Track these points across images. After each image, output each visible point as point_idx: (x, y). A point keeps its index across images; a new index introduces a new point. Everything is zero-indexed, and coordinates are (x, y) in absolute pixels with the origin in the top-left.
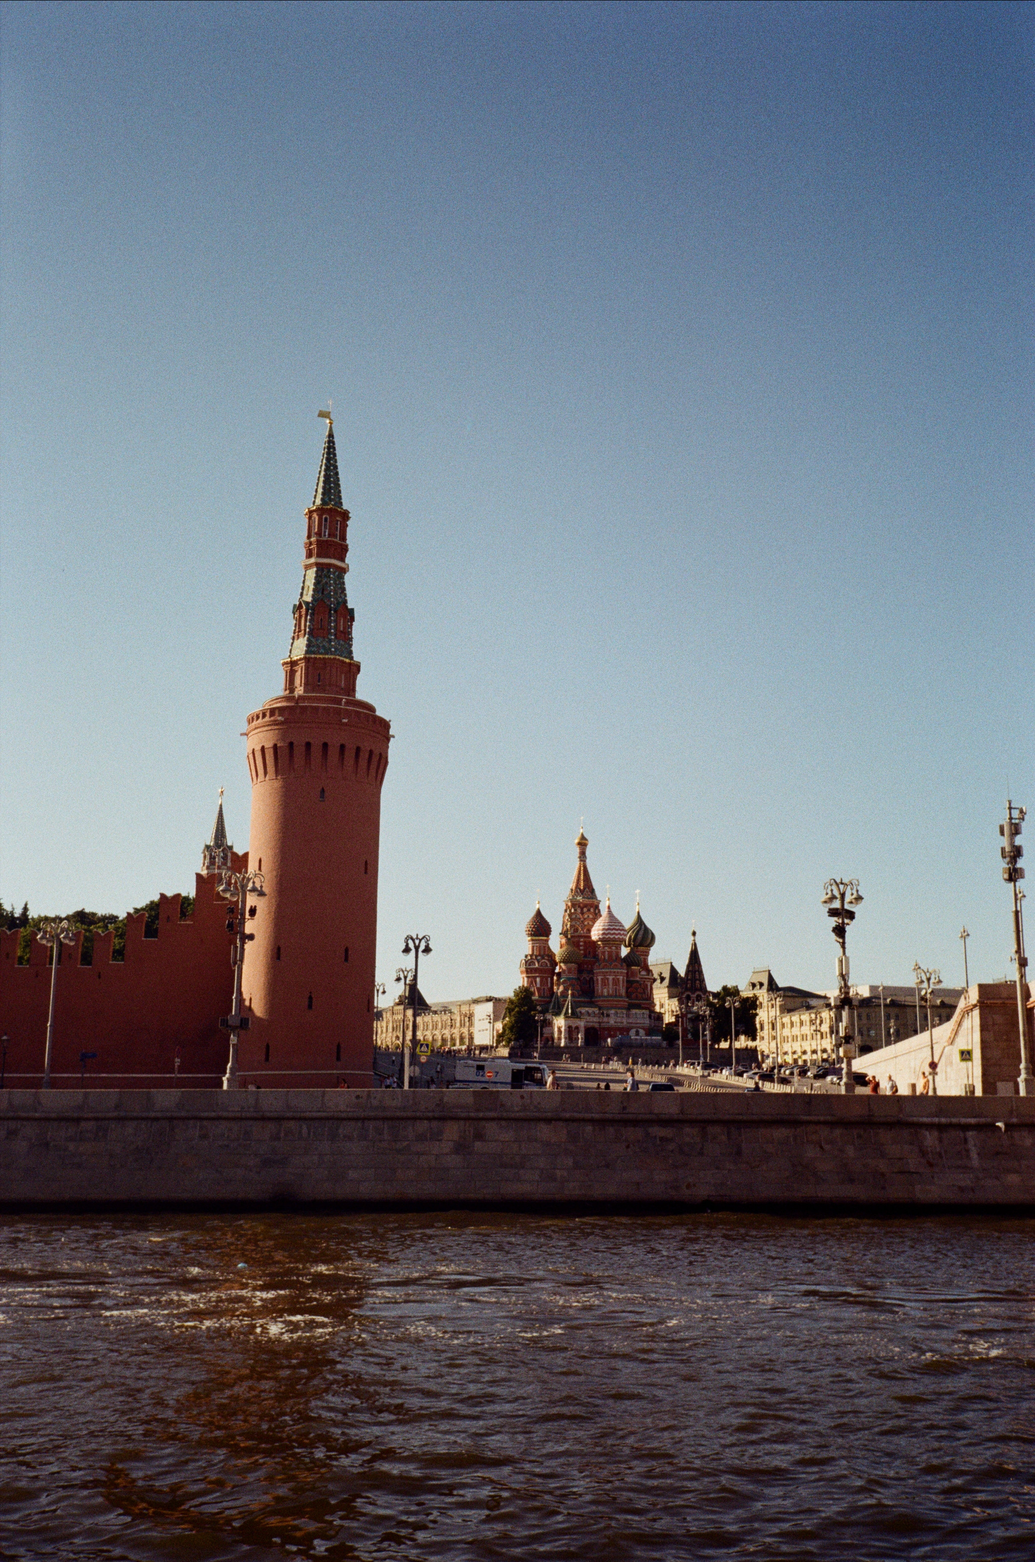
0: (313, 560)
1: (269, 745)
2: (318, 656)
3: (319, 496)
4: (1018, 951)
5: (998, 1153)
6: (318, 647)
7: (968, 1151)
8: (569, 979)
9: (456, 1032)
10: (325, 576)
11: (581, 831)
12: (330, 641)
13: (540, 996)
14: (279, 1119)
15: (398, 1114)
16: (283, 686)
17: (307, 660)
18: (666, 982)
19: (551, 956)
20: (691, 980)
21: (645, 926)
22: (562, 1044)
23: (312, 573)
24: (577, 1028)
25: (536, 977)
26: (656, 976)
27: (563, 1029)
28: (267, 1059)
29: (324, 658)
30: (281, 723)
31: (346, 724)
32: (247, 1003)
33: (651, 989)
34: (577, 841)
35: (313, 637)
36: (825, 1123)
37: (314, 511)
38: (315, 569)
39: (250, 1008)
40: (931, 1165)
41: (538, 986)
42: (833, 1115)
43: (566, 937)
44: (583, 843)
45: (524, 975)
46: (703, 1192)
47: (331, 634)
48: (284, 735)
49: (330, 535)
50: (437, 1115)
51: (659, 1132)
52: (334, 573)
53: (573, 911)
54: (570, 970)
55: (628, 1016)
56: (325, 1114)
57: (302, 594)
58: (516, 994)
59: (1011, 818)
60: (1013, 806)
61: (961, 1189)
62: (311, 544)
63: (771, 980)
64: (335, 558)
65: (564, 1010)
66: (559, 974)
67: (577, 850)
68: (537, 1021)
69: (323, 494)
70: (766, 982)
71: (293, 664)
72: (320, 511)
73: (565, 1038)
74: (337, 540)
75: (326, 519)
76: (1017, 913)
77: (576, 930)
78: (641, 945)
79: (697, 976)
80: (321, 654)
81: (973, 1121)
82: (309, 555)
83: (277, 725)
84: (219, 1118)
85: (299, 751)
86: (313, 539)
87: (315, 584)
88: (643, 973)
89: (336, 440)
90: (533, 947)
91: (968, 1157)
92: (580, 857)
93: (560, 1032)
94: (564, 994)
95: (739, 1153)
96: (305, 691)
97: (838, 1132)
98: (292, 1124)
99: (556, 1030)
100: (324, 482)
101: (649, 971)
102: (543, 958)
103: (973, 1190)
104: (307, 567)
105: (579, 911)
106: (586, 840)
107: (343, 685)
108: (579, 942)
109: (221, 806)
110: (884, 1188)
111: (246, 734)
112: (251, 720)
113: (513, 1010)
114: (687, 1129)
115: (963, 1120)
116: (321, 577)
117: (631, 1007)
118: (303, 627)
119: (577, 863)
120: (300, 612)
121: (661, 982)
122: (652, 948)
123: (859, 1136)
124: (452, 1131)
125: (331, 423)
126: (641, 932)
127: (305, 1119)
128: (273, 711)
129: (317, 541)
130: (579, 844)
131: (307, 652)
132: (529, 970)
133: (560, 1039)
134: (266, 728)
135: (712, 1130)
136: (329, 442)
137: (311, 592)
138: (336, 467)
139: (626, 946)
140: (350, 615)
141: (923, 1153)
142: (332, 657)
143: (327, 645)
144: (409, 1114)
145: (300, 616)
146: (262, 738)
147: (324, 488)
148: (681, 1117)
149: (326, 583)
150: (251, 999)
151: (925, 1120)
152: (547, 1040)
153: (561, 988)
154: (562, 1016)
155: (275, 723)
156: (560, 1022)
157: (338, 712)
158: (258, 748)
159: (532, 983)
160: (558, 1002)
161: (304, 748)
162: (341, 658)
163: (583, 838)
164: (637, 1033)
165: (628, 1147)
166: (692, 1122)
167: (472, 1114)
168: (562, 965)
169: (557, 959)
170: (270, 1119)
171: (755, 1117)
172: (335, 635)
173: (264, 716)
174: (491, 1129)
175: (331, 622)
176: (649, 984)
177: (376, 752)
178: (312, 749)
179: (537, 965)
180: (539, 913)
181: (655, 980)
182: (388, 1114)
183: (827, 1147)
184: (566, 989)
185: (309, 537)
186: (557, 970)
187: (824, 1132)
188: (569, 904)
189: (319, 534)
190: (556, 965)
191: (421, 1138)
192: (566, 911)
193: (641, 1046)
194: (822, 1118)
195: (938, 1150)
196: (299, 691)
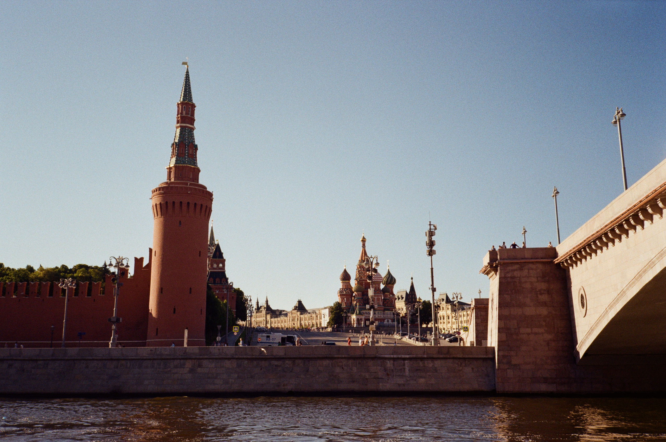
0: (179, 125)
1: (158, 203)
2: (180, 165)
3: (182, 98)
4: (432, 285)
5: (417, 370)
6: (180, 161)
7: (404, 369)
8: (358, 298)
9: (314, 322)
10: (184, 131)
11: (363, 235)
12: (186, 158)
13: (346, 306)
14: (118, 360)
15: (168, 357)
16: (166, 178)
17: (175, 166)
18: (404, 299)
19: (351, 288)
20: (411, 298)
21: (392, 276)
22: (355, 326)
23: (178, 130)
24: (361, 319)
25: (344, 298)
26: (396, 297)
27: (355, 320)
28: (157, 334)
29: (182, 166)
30: (163, 194)
31: (189, 194)
32: (150, 311)
33: (395, 302)
34: (361, 239)
35: (178, 157)
36: (345, 358)
37: (180, 104)
38: (180, 128)
39: (151, 314)
40: (388, 375)
41: (345, 301)
42: (349, 355)
43: (357, 281)
44: (364, 240)
45: (340, 297)
46: (289, 388)
47: (186, 156)
48: (164, 198)
49: (186, 114)
50: (183, 357)
51: (276, 363)
52: (188, 130)
53: (360, 269)
54: (358, 294)
55: (384, 314)
56: (138, 358)
57: (175, 139)
58: (334, 305)
59: (430, 229)
60: (431, 224)
61: (399, 385)
62: (178, 118)
63: (447, 297)
64: (188, 124)
65: (356, 311)
66: (354, 297)
67: (361, 244)
68: (343, 317)
69: (184, 97)
70: (445, 299)
71: (170, 168)
72: (182, 103)
73: (356, 323)
74: (189, 116)
75: (185, 107)
76: (432, 269)
77: (361, 278)
78: (389, 284)
79: (413, 296)
80: (182, 164)
81: (407, 356)
82: (178, 122)
83: (161, 194)
84: (93, 360)
85: (170, 206)
86: (179, 116)
87: (180, 135)
88: (391, 295)
89: (190, 74)
90: (343, 285)
91: (404, 371)
92: (363, 247)
93: (354, 321)
94: (356, 305)
95: (307, 371)
96: (175, 180)
97: (350, 362)
98: (123, 362)
99: (352, 320)
100: (184, 91)
101: (393, 295)
102: (347, 290)
103: (404, 385)
104: (177, 127)
105: (362, 269)
106: (365, 239)
107: (191, 177)
108: (363, 283)
109: (212, 227)
110: (366, 385)
111: (151, 199)
112: (153, 192)
113: (333, 312)
114: (287, 362)
115: (403, 356)
116: (182, 131)
117: (385, 310)
118: (174, 153)
119: (361, 249)
120: (174, 147)
121: (402, 299)
122: (395, 285)
123: (359, 363)
124: (189, 364)
125: (188, 67)
126: (390, 278)
127: (130, 360)
128: (160, 189)
129: (181, 116)
130: (362, 241)
131: (176, 163)
132: (341, 294)
133: (354, 324)
134: (157, 196)
135: (297, 361)
136: (186, 75)
137: (178, 138)
138: (189, 85)
139: (383, 284)
140: (196, 148)
141: (385, 370)
142: (186, 165)
143: (184, 160)
144: (172, 357)
145: (174, 148)
146: (157, 200)
147: (184, 94)
148: (285, 356)
149: (184, 134)
150: (151, 310)
151: (387, 356)
152: (349, 324)
153: (355, 302)
154: (355, 314)
155: (160, 194)
156: (354, 317)
157: (186, 188)
158: (154, 204)
159: (342, 300)
160: (353, 308)
161: (172, 204)
162: (190, 166)
163: (364, 238)
164: (388, 321)
165: (261, 369)
166: (290, 359)
167: (198, 357)
168: (355, 292)
169: (353, 290)
170: (115, 360)
171: (316, 356)
172: (188, 156)
173: (157, 191)
174: (205, 362)
175: (186, 151)
176: (394, 300)
177: (204, 205)
178: (176, 204)
179: (345, 293)
180: (345, 271)
181: (396, 299)
182: (163, 357)
183: (345, 368)
184: (357, 303)
185: (178, 115)
186: (354, 295)
187: (344, 362)
188: (359, 266)
189: (182, 113)
190: (353, 293)
191: (176, 367)
192: (357, 269)
193: (388, 327)
194: (343, 356)
195: (392, 368)
196: (173, 180)
